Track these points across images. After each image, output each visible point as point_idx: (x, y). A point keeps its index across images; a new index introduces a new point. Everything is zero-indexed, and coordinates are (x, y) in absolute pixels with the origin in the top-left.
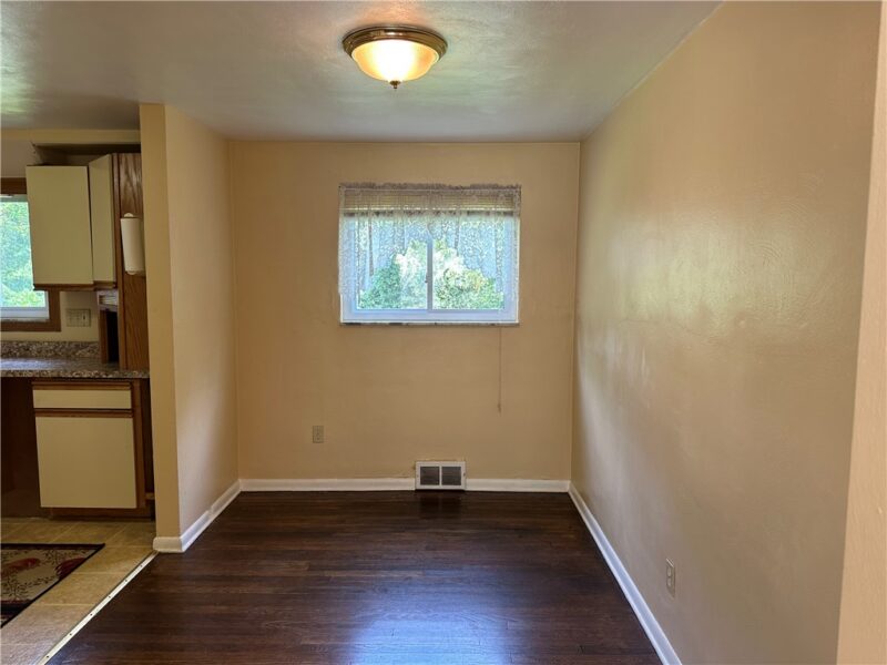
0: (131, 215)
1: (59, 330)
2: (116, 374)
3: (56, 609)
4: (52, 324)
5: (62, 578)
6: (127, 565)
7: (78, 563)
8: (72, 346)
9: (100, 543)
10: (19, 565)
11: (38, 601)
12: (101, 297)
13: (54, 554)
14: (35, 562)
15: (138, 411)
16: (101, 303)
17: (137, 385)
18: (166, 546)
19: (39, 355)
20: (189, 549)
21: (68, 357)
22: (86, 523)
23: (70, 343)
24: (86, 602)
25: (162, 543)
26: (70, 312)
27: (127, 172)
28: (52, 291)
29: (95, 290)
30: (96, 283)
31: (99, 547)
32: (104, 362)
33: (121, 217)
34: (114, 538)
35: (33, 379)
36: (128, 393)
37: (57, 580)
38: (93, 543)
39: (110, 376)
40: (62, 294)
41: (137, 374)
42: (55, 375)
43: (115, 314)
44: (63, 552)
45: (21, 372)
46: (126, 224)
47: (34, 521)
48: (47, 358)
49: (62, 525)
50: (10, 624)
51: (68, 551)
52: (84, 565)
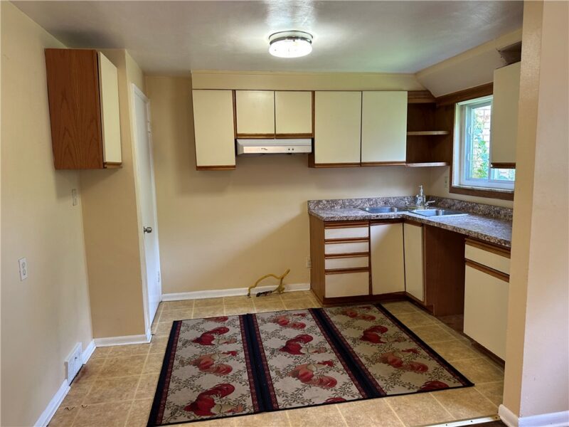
3: (388, 411)
5: (421, 391)
7: (441, 388)
10: (416, 366)
11: (388, 398)
13: (440, 371)
14: (423, 369)
18: (509, 419)
31: (467, 384)
35: (467, 237)
37: (415, 391)
38: (471, 378)
44: (446, 373)
45: (460, 229)
47: (463, 341)
49: (472, 353)
50: (361, 402)
51: (449, 375)
52: (442, 392)
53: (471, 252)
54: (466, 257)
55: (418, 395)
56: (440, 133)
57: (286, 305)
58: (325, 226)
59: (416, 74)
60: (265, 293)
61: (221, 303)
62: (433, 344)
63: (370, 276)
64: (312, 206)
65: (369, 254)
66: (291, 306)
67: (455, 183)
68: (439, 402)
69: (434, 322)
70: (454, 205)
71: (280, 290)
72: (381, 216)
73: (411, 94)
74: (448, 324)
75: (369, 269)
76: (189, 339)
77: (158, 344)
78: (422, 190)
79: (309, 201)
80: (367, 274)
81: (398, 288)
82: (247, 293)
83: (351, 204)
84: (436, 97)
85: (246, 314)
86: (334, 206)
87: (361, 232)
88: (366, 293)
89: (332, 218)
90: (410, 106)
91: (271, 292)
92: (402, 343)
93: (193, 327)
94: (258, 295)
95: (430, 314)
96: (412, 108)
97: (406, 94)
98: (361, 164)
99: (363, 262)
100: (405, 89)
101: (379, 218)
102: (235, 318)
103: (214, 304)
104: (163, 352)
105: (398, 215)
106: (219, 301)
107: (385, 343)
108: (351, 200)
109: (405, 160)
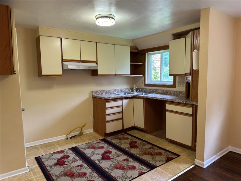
0: (196, 50)
1: (176, 88)
2: (188, 102)
3: (162, 172)
4: (174, 86)
5: (167, 162)
6: (186, 166)
7: (172, 159)
8: (179, 92)
9: (179, 154)
10: (157, 153)
11: (158, 167)
12: (187, 78)
13: (166, 153)
14: (161, 154)
15: (194, 115)
16: (186, 80)
17: (194, 107)
18: (199, 164)
19: (170, 94)
20: (207, 168)
21: (177, 96)
22: (177, 146)
23: (178, 91)
24: (171, 174)
25: (197, 162)
26: (179, 82)
27: (196, 36)
28: (175, 76)
29: (185, 76)
30: (185, 74)
31: (179, 156)
32: (186, 98)
33: (193, 51)
34: (184, 154)
35: (166, 101)
36: (191, 109)
37: (165, 162)
38: (177, 153)
39: (187, 103)
40: (177, 77)
41: (194, 103)
42: (171, 100)
43: (189, 83)
44: (169, 153)
45: (163, 99)
46: (194, 53)
47: (165, 141)
48: (172, 95)
49: (171, 144)
50: (150, 172)
51: (170, 154)
52: (173, 160)
53: (168, 107)
54: (166, 109)
55: (167, 163)
56: (141, 64)
57: (88, 140)
58: (106, 102)
59: (132, 40)
60: (75, 136)
61: (53, 145)
62: (156, 144)
63: (123, 121)
64: (94, 94)
65: (122, 112)
66: (91, 140)
67: (146, 83)
68: (175, 164)
69: (150, 136)
70: (147, 91)
71: (81, 134)
72: (126, 96)
73: (132, 48)
74: (155, 136)
75: (122, 118)
76: (52, 164)
77: (35, 170)
78: (135, 86)
79: (92, 92)
80: (122, 120)
81: (132, 125)
82: (66, 137)
83: (109, 92)
84: (139, 50)
85: (72, 147)
86: (103, 93)
87: (119, 103)
88: (121, 129)
89: (109, 98)
90: (131, 52)
91: (77, 135)
92: (146, 146)
93: (49, 158)
94: (71, 138)
95: (146, 133)
96: (132, 53)
97: (129, 48)
98: (115, 75)
99: (120, 116)
100: (129, 45)
101: (126, 97)
102: (68, 150)
103: (51, 145)
104: (42, 174)
105: (132, 95)
106: (52, 144)
107: (140, 147)
108: (109, 90)
109: (130, 74)
